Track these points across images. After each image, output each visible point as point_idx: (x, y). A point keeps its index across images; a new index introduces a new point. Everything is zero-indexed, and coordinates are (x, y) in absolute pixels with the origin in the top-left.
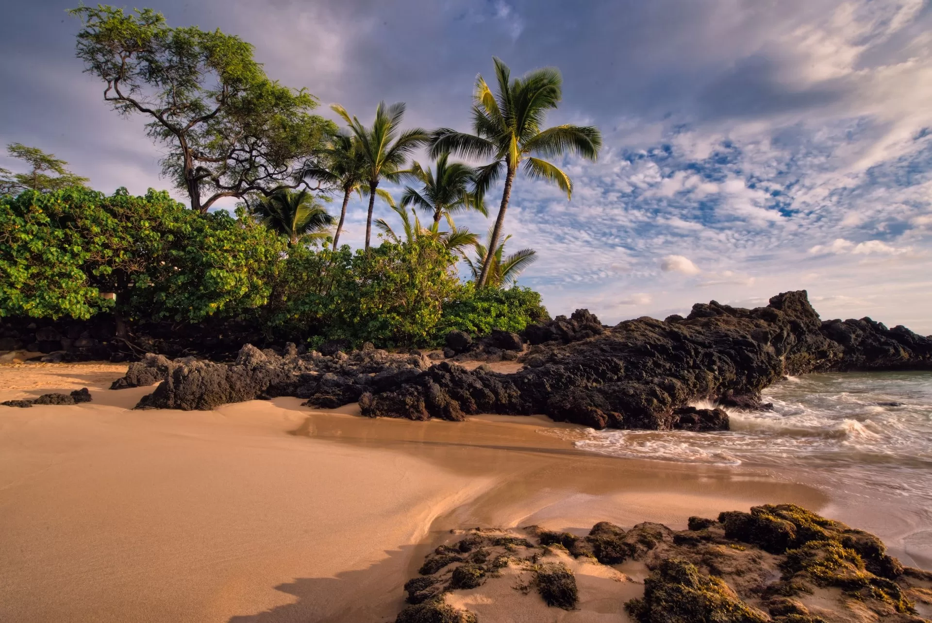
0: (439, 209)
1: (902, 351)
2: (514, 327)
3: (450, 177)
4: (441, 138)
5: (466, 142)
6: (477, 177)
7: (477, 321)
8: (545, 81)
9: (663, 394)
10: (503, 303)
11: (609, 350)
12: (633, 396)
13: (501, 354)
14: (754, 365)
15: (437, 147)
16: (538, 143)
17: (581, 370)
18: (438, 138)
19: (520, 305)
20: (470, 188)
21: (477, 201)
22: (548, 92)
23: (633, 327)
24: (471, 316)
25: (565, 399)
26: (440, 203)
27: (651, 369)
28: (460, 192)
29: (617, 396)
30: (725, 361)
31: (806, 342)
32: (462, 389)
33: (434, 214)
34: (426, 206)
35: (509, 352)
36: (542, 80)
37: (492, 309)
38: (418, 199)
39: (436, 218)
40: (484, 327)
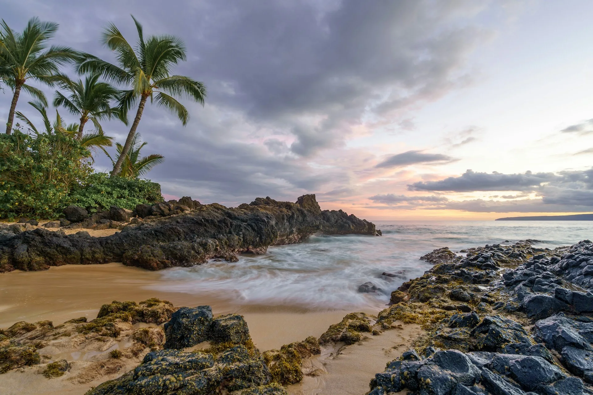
0: (85, 114)
1: (351, 227)
2: (131, 206)
3: (96, 92)
4: (88, 60)
5: (110, 69)
6: (121, 97)
7: (99, 200)
8: (173, 44)
9: (199, 248)
10: (125, 189)
11: (181, 222)
12: (180, 250)
13: (108, 224)
14: (264, 232)
15: (84, 65)
16: (166, 84)
17: (153, 234)
18: (85, 60)
19: (140, 191)
20: (113, 103)
21: (122, 114)
22: (175, 53)
23: (205, 209)
24: (94, 196)
25: (135, 253)
26: (88, 110)
27: (202, 234)
28: (105, 105)
29: (170, 250)
30: (248, 230)
31: (307, 221)
32: (50, 248)
33: (81, 117)
34: (73, 109)
35: (114, 222)
36: (171, 42)
37: (114, 192)
38: (67, 103)
39: (83, 120)
40: (104, 205)
